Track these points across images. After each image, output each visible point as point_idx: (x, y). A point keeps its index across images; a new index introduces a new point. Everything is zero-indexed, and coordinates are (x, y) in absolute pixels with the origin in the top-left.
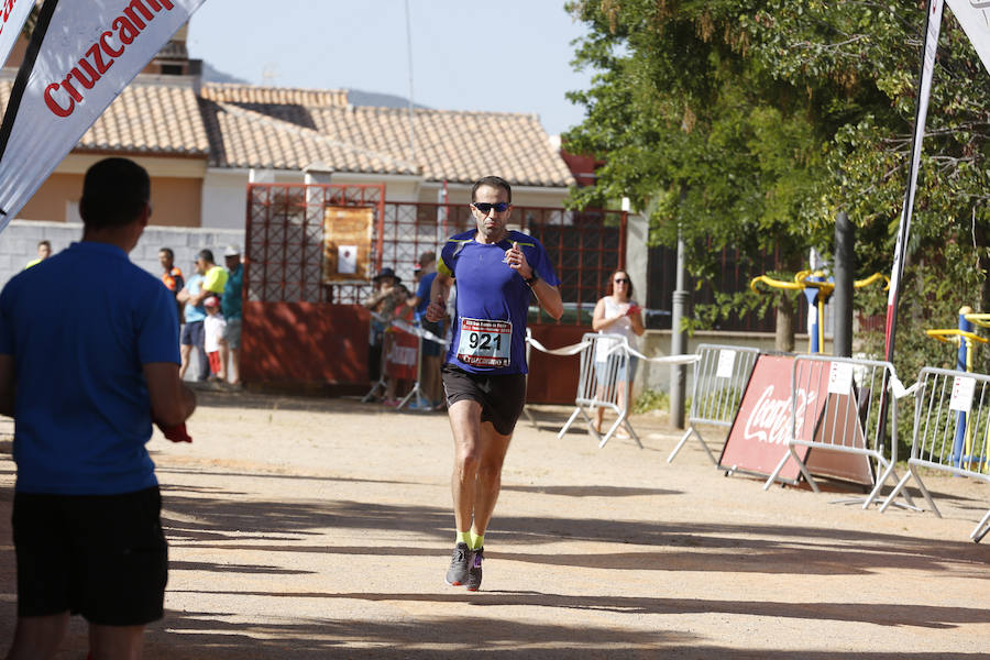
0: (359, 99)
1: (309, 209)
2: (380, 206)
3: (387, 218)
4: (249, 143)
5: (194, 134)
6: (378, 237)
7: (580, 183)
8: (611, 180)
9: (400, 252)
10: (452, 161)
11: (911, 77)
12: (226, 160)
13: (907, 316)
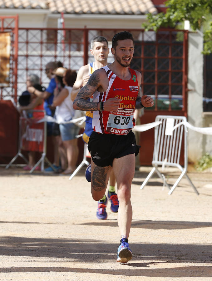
2: (16, 31)
3: (20, 40)
6: (14, 53)
7: (160, 11)
8: (176, 9)
9: (30, 63)
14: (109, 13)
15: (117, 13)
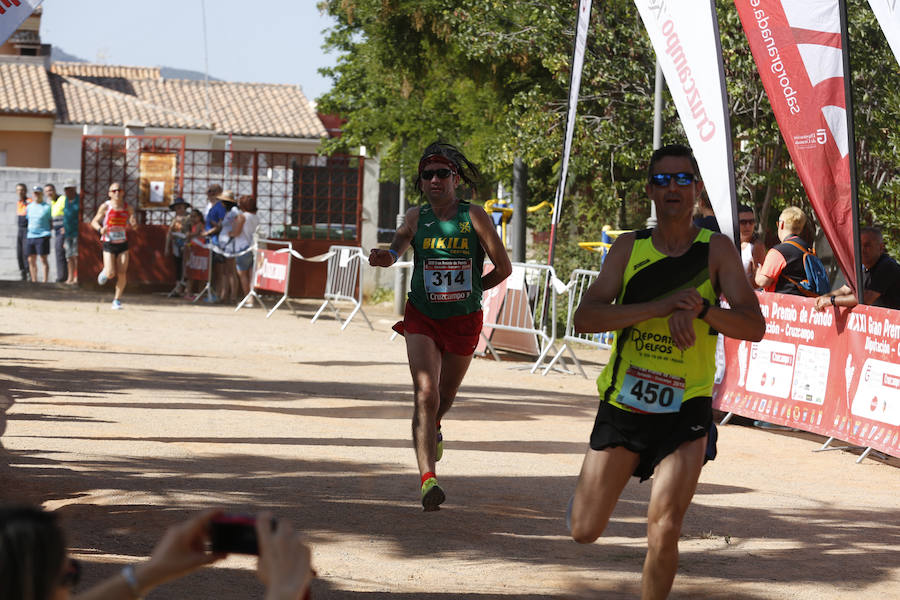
0: (168, 74)
1: (128, 154)
2: (181, 152)
3: (186, 161)
4: (86, 106)
5: (45, 99)
6: (180, 175)
7: (331, 135)
8: (352, 133)
9: (196, 186)
10: (237, 119)
11: (567, 58)
12: (69, 119)
13: (566, 232)
14: (277, 136)
15: (287, 136)
